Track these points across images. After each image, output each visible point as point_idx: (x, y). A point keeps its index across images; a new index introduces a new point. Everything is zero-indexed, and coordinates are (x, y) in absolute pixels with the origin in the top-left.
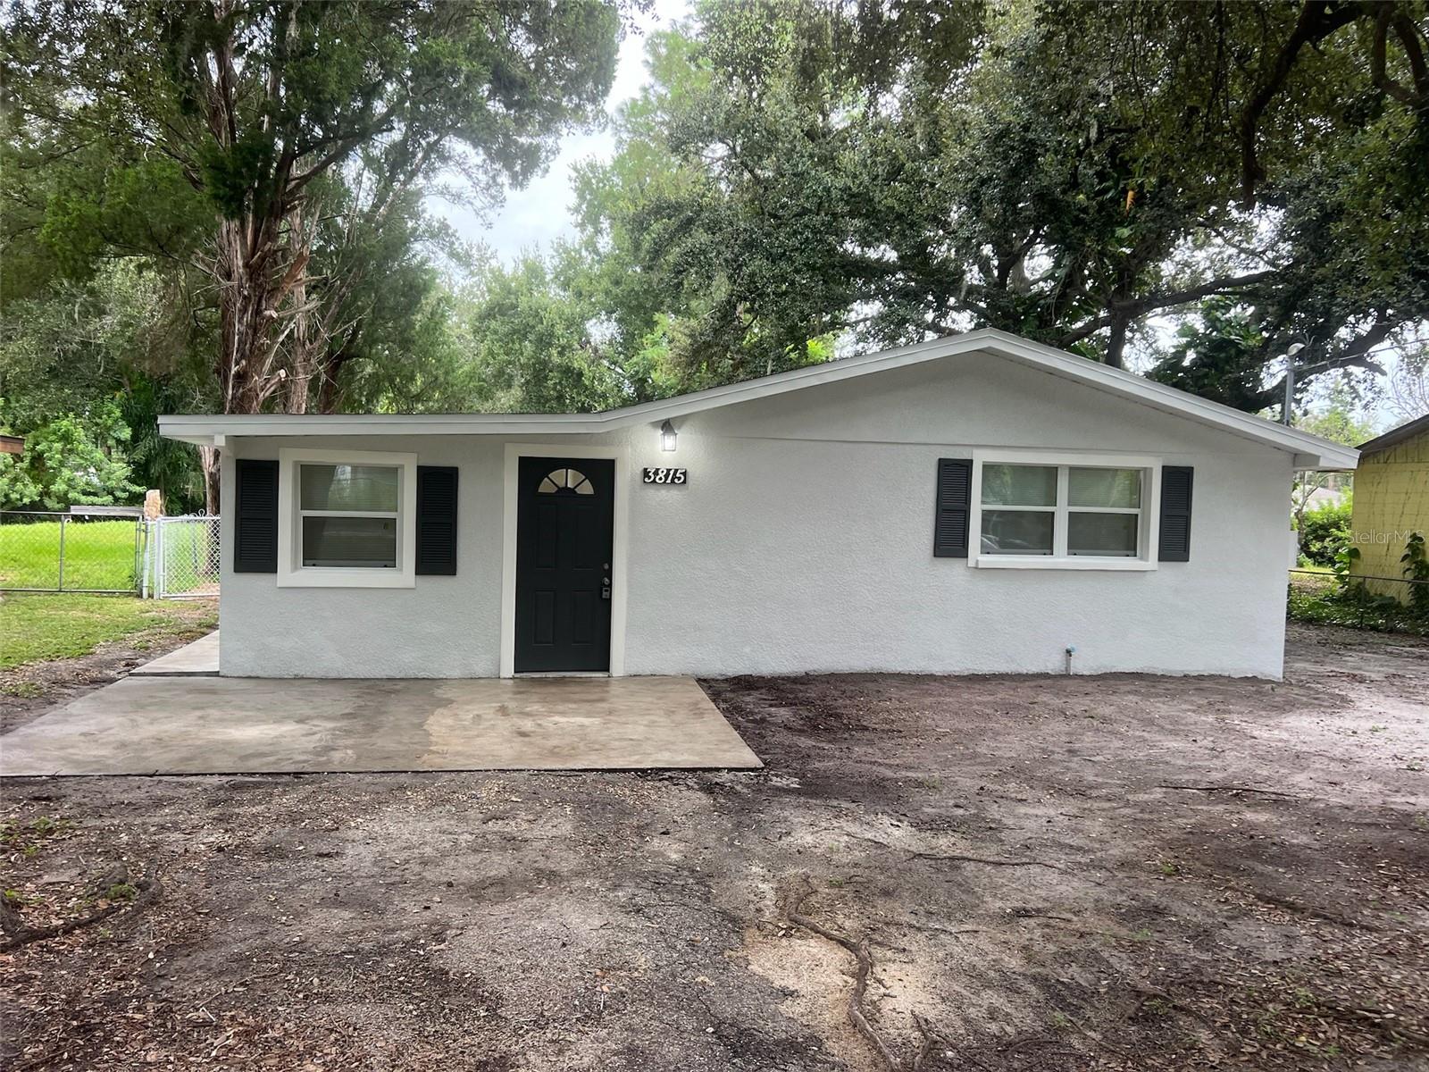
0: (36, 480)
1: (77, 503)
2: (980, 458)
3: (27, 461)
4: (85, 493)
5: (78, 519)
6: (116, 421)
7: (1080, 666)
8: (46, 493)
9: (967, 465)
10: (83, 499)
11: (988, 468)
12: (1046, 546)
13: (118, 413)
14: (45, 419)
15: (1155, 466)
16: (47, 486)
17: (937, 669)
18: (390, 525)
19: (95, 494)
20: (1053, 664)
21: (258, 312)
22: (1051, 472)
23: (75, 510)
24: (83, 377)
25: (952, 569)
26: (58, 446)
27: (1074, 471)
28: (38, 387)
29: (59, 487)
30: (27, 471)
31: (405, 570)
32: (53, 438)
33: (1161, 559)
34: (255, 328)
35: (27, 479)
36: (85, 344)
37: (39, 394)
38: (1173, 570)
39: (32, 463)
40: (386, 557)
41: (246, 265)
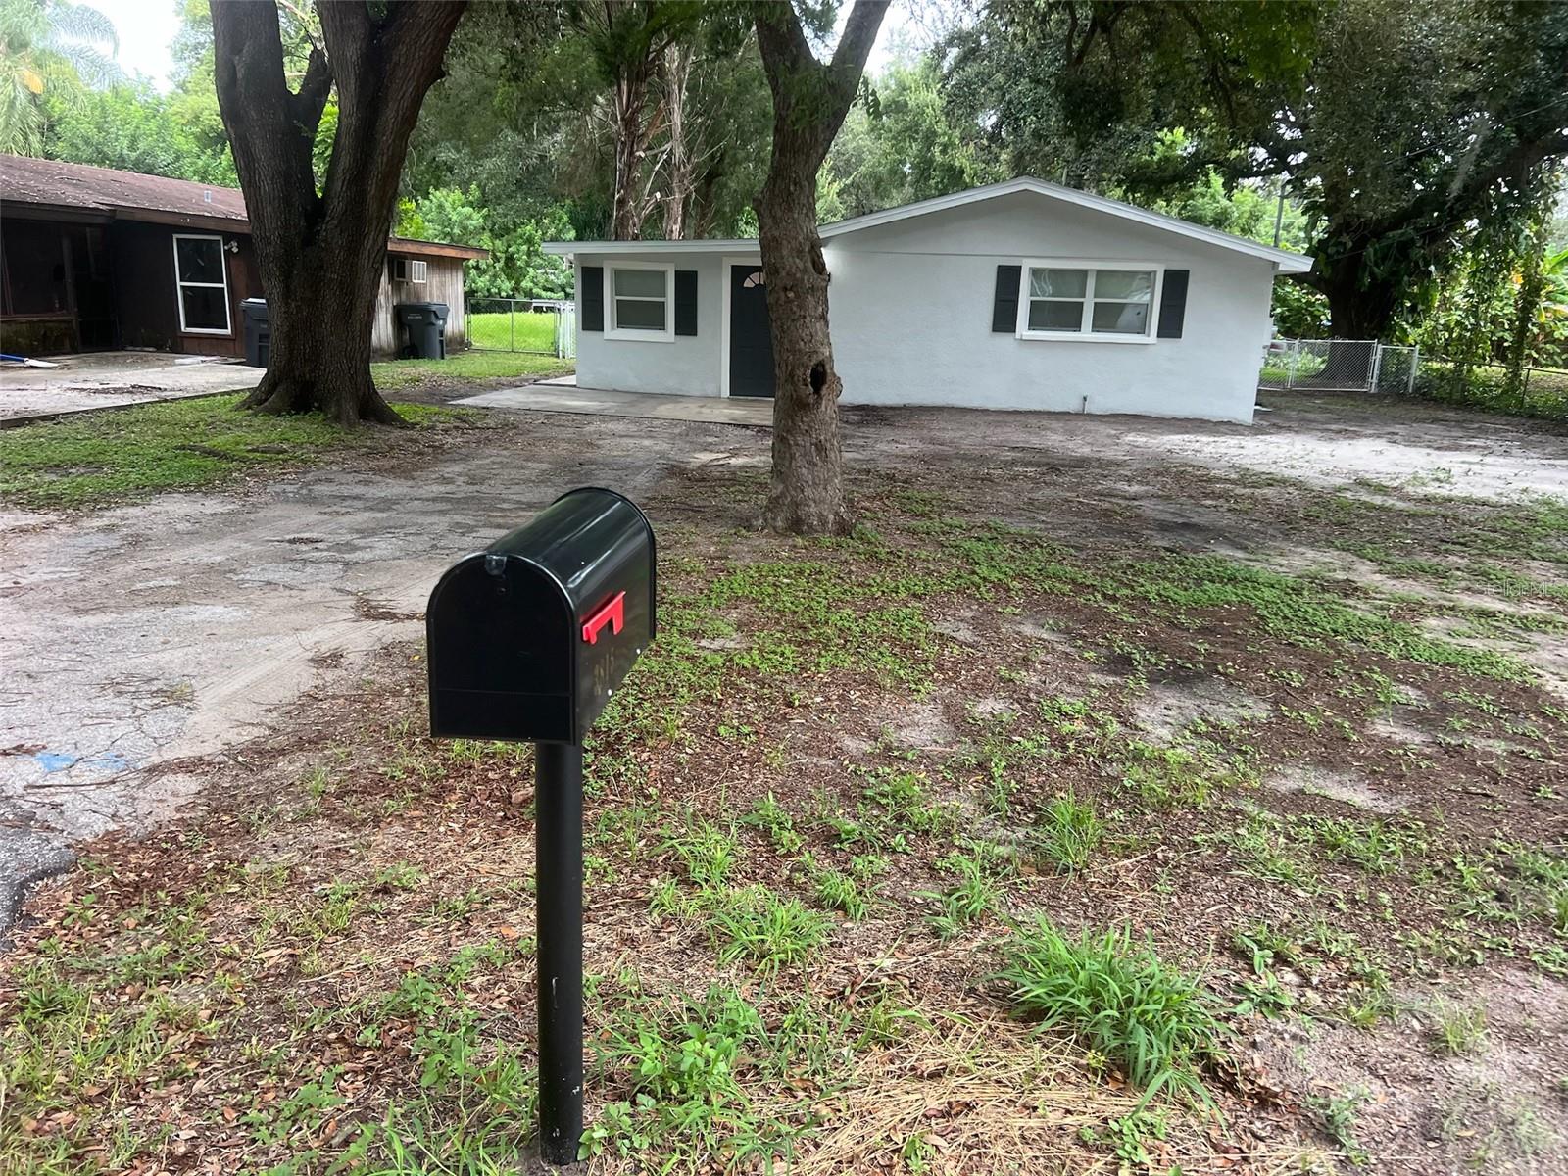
0: (509, 278)
1: (539, 297)
2: (1027, 265)
3: (502, 261)
4: (546, 289)
5: (538, 309)
6: (564, 225)
7: (1090, 408)
8: (516, 289)
9: (1018, 269)
10: (544, 294)
11: (1036, 273)
12: (1076, 326)
13: (566, 218)
14: (515, 223)
15: (1160, 270)
16: (518, 283)
17: (992, 405)
18: (662, 305)
19: (551, 290)
20: (1073, 405)
21: (631, 153)
22: (1084, 273)
23: (536, 303)
24: (542, 188)
25: (1004, 340)
26: (525, 248)
27: (1099, 273)
28: (509, 197)
29: (526, 284)
30: (502, 269)
31: (669, 334)
32: (520, 241)
33: (1159, 336)
34: (629, 166)
35: (503, 277)
36: (542, 158)
37: (511, 203)
38: (1169, 344)
39: (506, 263)
40: (661, 325)
41: (623, 119)
